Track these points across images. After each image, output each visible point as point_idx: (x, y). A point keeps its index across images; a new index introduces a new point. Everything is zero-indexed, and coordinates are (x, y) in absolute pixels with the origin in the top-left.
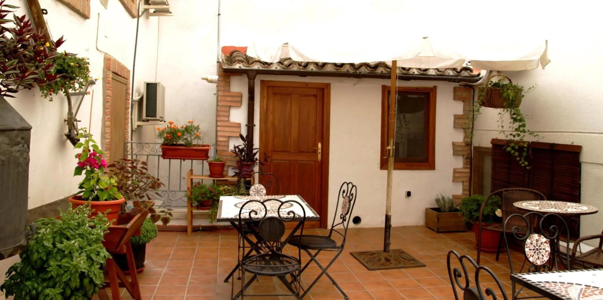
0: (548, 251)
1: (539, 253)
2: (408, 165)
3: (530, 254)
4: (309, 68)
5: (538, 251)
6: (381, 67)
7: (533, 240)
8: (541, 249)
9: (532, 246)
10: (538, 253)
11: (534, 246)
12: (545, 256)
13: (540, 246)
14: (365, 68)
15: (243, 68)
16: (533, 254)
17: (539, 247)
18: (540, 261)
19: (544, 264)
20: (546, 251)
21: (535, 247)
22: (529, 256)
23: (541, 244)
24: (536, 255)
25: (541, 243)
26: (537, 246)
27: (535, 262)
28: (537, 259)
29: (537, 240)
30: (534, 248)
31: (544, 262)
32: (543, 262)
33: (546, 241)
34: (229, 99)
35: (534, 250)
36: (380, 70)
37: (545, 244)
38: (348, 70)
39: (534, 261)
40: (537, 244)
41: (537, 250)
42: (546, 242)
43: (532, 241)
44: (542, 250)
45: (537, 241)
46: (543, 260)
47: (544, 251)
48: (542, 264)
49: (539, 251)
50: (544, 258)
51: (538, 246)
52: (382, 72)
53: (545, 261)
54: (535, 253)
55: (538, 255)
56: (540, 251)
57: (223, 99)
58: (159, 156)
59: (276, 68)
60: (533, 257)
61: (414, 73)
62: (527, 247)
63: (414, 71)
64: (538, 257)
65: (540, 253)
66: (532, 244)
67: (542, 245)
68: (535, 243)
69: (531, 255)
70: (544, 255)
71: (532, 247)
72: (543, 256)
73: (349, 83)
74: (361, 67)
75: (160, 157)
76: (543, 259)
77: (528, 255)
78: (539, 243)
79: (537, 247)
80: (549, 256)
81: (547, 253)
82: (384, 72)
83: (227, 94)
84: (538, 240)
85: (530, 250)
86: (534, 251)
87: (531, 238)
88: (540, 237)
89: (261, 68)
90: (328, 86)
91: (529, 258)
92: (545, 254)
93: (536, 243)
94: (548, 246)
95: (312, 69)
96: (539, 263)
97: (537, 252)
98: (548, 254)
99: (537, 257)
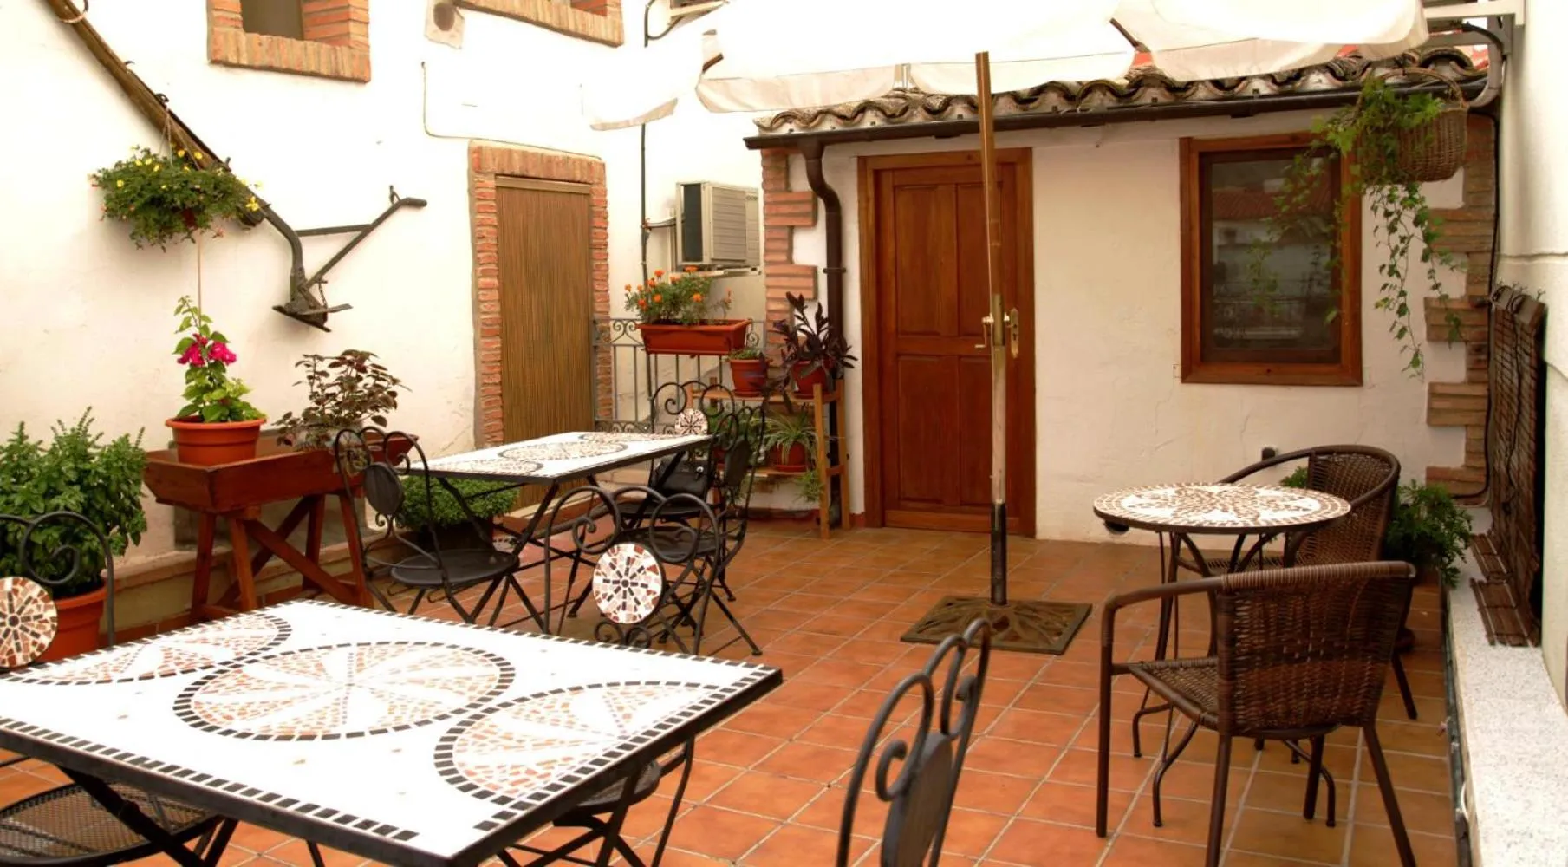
0: (655, 593)
1: (628, 594)
2: (1269, 371)
3: (602, 592)
4: (950, 114)
5: (626, 589)
6: (1149, 86)
7: (617, 557)
8: (635, 584)
9: (614, 572)
10: (625, 592)
11: (619, 573)
12: (643, 604)
13: (634, 575)
14: (1102, 96)
15: (797, 131)
16: (610, 591)
17: (632, 578)
18: (628, 615)
19: (638, 624)
20: (649, 592)
21: (621, 576)
22: (600, 596)
23: (639, 571)
24: (618, 597)
25: (639, 567)
26: (626, 574)
27: (613, 615)
28: (618, 608)
29: (629, 558)
30: (618, 578)
31: (638, 620)
32: (635, 618)
33: (654, 566)
34: (785, 209)
35: (616, 582)
36: (1148, 96)
37: (650, 574)
38: (1055, 108)
39: (611, 611)
40: (627, 570)
41: (624, 585)
42: (652, 569)
43: (615, 560)
44: (639, 587)
45: (630, 561)
46: (636, 614)
47: (644, 591)
48: (631, 622)
49: (630, 589)
50: (638, 607)
51: (630, 573)
52: (1155, 100)
53: (640, 616)
54: (617, 591)
55: (625, 597)
56: (633, 588)
57: (774, 212)
58: (635, 347)
59: (873, 123)
60: (609, 599)
61: (1256, 91)
62: (598, 574)
63: (1256, 88)
64: (624, 604)
65: (632, 594)
66: (613, 567)
67: (640, 575)
68: (621, 566)
69: (604, 596)
70: (640, 600)
71: (612, 576)
72: (638, 603)
73: (1079, 142)
74: (1089, 96)
75: (639, 349)
76: (636, 609)
77: (598, 593)
78: (634, 568)
79: (625, 578)
80: (653, 607)
81: (651, 597)
82: (1161, 100)
83: (783, 197)
84: (634, 560)
85: (606, 581)
86: (617, 586)
87: (613, 551)
88: (641, 552)
89: (838, 128)
90: (1026, 154)
91: (600, 601)
92: (644, 599)
93: (625, 566)
94: (656, 580)
95: (960, 116)
96: (623, 618)
97: (623, 589)
98: (654, 600)
99: (620, 602)
